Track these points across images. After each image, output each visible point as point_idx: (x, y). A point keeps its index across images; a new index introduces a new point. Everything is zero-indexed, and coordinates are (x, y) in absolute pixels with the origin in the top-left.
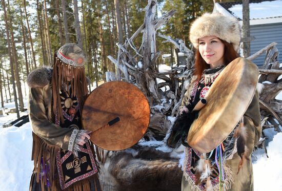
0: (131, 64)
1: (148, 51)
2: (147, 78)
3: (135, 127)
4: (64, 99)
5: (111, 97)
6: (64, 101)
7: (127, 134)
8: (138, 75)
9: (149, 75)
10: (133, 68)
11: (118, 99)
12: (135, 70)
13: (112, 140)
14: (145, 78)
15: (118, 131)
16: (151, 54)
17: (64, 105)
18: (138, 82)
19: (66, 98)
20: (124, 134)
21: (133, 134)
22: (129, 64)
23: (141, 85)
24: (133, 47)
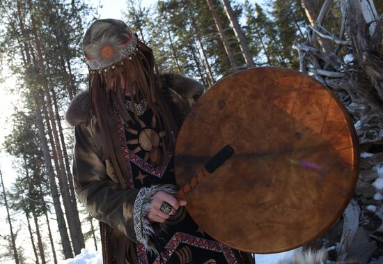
0: (330, 69)
1: (358, 22)
2: (373, 79)
3: (314, 174)
4: (135, 132)
5: (228, 117)
6: (137, 137)
7: (294, 199)
8: (350, 82)
9: (375, 68)
10: (336, 74)
11: (244, 115)
12: (342, 75)
13: (257, 224)
14: (369, 81)
15: (269, 197)
16: (368, 25)
17: (139, 145)
18: (356, 97)
19: (140, 130)
20: (287, 202)
21: (314, 196)
22: (327, 70)
23: (363, 100)
24: (327, 34)
